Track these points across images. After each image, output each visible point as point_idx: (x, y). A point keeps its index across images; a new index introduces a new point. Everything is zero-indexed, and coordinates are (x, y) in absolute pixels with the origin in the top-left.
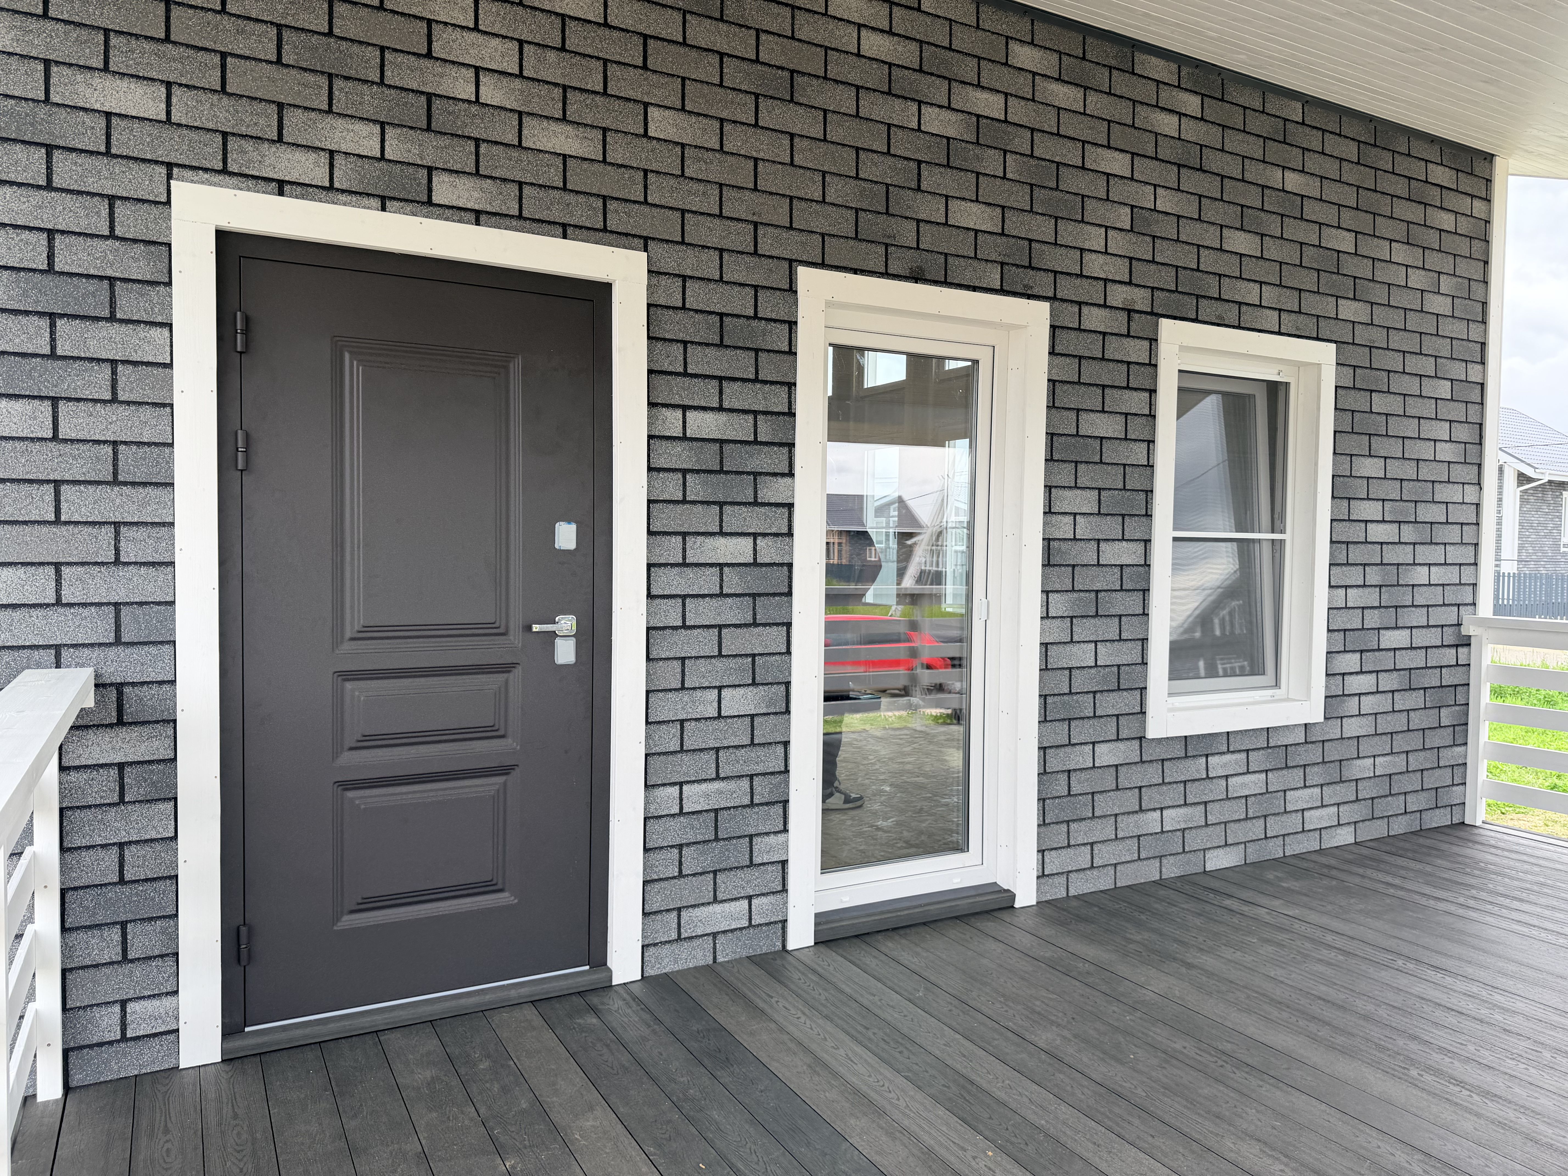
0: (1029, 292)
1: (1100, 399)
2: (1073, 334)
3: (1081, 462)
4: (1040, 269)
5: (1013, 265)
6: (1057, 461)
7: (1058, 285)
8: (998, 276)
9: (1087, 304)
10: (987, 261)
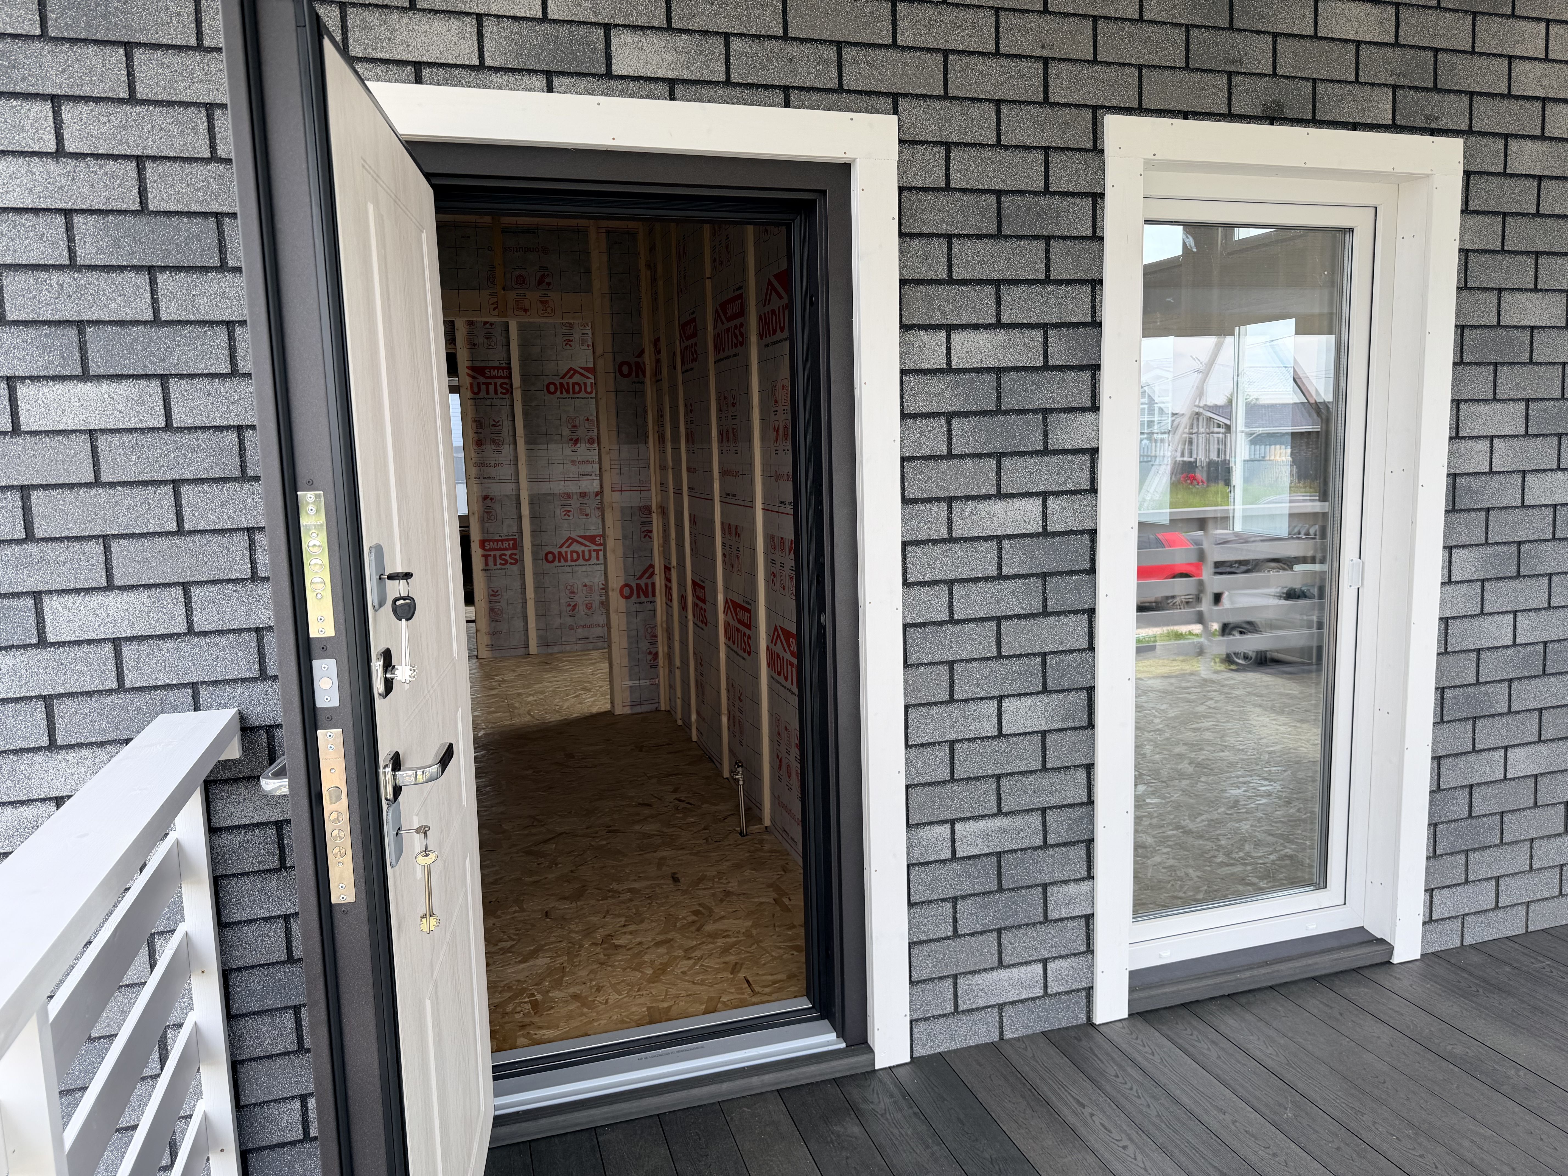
0: (1433, 126)
1: (1532, 273)
2: (1495, 182)
3: (1503, 364)
4: (1449, 91)
5: (1411, 88)
6: (1470, 364)
7: (1475, 113)
8: (1389, 106)
9: (1516, 136)
10: (1373, 85)
